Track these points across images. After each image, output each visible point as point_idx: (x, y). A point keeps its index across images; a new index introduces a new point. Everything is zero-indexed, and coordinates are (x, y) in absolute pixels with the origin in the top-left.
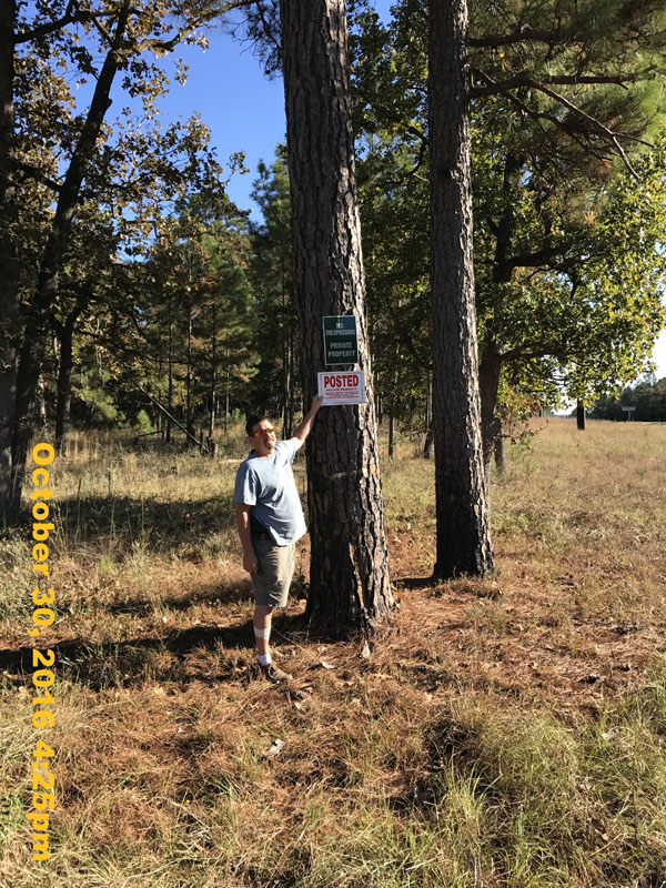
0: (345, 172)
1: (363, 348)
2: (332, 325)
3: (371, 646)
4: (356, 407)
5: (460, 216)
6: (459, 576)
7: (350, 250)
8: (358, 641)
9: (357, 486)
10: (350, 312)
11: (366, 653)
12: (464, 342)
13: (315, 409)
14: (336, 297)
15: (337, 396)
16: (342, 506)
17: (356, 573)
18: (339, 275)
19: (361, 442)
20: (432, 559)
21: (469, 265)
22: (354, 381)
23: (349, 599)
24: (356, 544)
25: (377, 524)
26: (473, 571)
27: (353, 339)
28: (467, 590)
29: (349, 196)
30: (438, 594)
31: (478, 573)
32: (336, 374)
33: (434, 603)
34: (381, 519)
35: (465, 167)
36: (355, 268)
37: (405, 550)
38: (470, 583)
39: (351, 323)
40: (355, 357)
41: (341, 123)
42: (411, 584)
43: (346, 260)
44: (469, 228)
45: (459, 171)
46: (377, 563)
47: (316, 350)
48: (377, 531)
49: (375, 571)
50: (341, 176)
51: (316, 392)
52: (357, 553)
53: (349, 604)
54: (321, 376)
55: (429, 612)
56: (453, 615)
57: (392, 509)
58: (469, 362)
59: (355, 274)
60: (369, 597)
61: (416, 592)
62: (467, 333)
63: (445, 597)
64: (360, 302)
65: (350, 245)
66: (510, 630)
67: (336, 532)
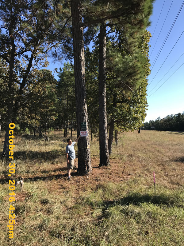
0: (85, 99)
1: (87, 127)
2: (82, 124)
3: (88, 176)
4: (86, 137)
5: (104, 102)
6: (103, 166)
7: (85, 112)
8: (86, 176)
9: (86, 150)
10: (85, 121)
11: (87, 177)
12: (105, 124)
13: (79, 137)
14: (83, 119)
15: (83, 135)
16: (83, 153)
17: (86, 164)
18: (83, 116)
19: (87, 143)
20: (99, 163)
21: (105, 110)
22: (86, 132)
23: (84, 169)
24: (86, 160)
25: (89, 156)
26: (106, 165)
27: (86, 126)
28: (104, 168)
29: (85, 103)
30: (100, 169)
31: (107, 165)
32: (83, 131)
33: (99, 170)
34: (90, 155)
35: (105, 93)
36: (86, 114)
37: (94, 162)
38: (105, 167)
39: (85, 123)
40: (86, 129)
41: (84, 92)
42: (95, 167)
43: (85, 113)
44: (106, 104)
45: (104, 94)
46: (89, 163)
47: (80, 127)
48: (89, 157)
49: (89, 164)
50: (84, 100)
51: (80, 134)
52: (86, 161)
53: (84, 170)
54: (80, 132)
55: (98, 171)
56: (102, 172)
57: (92, 154)
58: (105, 127)
59: (86, 115)
60: (88, 168)
61: (96, 169)
62: (105, 122)
63: (101, 169)
64: (87, 120)
65: (85, 111)
66: (111, 174)
67: (83, 158)
